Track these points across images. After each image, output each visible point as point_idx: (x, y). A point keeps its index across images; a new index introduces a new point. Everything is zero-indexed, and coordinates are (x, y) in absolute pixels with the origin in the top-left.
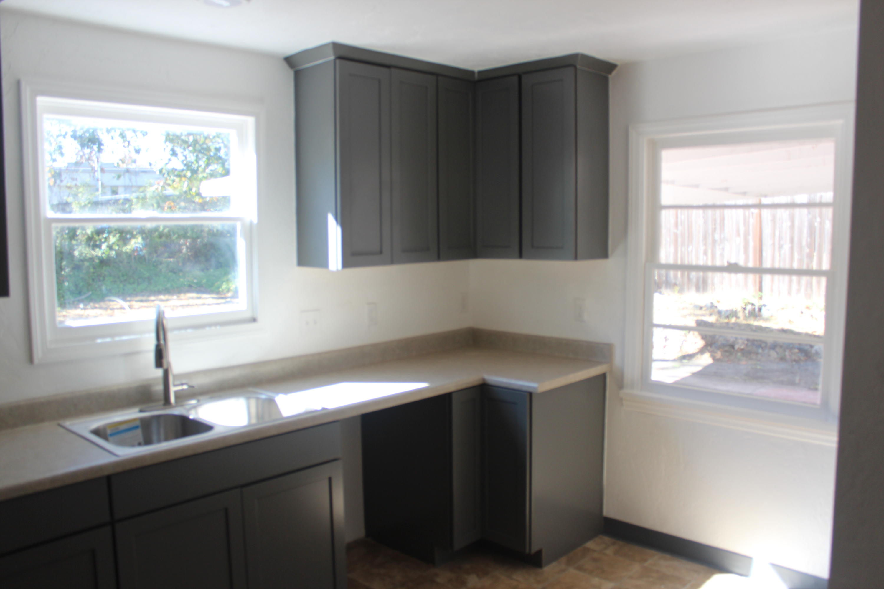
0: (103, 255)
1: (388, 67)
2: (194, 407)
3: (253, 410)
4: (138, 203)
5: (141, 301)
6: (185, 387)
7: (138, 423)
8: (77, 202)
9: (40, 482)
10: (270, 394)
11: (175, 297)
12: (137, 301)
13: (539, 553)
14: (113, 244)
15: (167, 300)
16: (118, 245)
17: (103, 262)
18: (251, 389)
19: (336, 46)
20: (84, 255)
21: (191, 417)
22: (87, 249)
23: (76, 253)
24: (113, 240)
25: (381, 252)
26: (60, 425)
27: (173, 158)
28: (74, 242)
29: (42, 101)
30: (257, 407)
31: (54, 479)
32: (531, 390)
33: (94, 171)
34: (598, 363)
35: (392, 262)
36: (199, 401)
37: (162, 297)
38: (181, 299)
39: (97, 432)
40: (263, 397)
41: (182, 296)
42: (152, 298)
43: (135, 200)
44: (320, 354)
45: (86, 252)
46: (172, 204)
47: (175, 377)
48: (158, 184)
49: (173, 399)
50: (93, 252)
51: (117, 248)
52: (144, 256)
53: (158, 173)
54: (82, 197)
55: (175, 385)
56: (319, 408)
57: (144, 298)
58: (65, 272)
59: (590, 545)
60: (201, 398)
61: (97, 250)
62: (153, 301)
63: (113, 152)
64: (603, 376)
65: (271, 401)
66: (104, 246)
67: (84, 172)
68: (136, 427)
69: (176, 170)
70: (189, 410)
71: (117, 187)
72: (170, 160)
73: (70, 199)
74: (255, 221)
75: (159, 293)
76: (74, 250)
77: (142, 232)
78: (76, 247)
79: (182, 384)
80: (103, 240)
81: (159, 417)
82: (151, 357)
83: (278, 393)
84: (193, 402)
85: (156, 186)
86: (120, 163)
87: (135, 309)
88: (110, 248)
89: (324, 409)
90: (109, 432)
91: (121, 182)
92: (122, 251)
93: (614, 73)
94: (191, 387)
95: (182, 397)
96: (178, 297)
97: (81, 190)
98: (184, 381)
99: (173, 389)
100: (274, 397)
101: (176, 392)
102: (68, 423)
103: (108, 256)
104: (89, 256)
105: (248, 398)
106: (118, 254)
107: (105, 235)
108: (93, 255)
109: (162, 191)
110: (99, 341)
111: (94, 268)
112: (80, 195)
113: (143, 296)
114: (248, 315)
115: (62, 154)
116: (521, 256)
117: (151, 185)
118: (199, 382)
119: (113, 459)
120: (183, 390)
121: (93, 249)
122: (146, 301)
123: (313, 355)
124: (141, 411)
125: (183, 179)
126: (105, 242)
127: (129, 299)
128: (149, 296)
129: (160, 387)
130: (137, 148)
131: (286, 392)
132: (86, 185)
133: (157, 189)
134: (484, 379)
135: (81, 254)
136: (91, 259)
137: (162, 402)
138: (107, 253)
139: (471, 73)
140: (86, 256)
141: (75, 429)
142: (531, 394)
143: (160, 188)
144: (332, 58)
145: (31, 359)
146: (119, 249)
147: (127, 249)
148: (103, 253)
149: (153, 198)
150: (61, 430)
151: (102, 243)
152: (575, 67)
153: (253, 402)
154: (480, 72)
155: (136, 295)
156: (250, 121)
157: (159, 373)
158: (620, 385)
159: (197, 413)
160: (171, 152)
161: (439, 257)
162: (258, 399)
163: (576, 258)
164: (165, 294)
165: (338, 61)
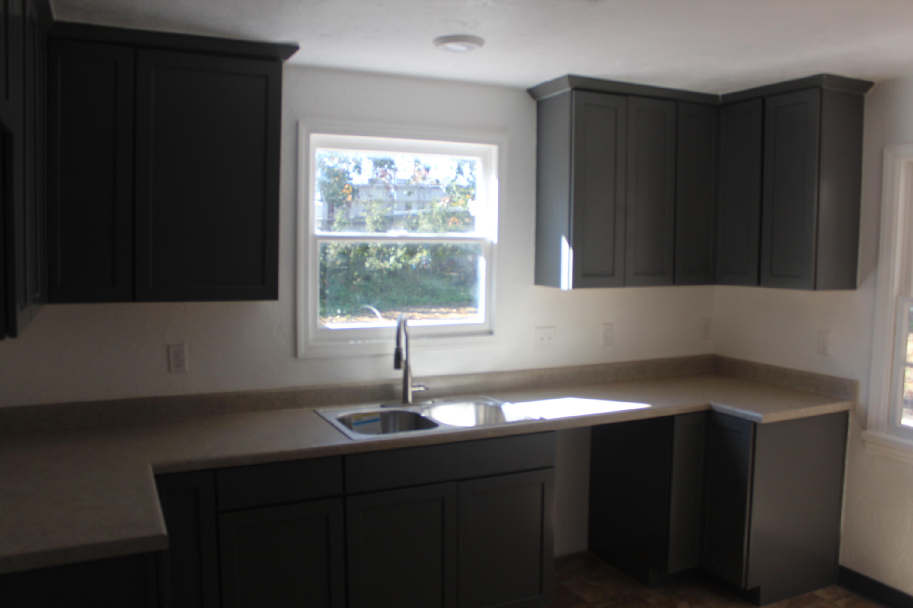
0: (391, 268)
1: (626, 95)
2: (429, 408)
3: (482, 416)
4: (424, 219)
5: (423, 313)
6: (422, 389)
7: (378, 416)
8: (370, 216)
9: (289, 453)
10: (498, 402)
11: (455, 310)
12: (419, 312)
13: (756, 591)
14: (401, 257)
15: (447, 313)
16: (405, 259)
17: (392, 273)
18: (482, 396)
19: (571, 78)
20: (373, 267)
21: (423, 415)
22: (377, 261)
23: (367, 265)
24: (400, 253)
25: (613, 275)
26: (315, 412)
27: (460, 176)
28: (366, 254)
29: (314, 137)
30: (485, 413)
31: (299, 452)
32: (755, 420)
33: (388, 188)
34: (841, 400)
35: (624, 284)
36: (433, 402)
37: (442, 310)
38: (460, 313)
39: (342, 420)
40: (491, 403)
41: (462, 310)
42: (433, 310)
43: (422, 216)
44: (553, 369)
45: (376, 264)
46: (456, 220)
47: (414, 379)
48: (444, 201)
49: (410, 399)
50: (382, 264)
51: (403, 261)
52: (428, 269)
53: (444, 190)
54: (375, 212)
55: (413, 387)
56: (537, 417)
57: (426, 310)
58: (357, 282)
59: (819, 593)
60: (436, 400)
61: (386, 262)
62: (434, 313)
63: (405, 171)
64: (845, 415)
65: (498, 409)
66: (392, 259)
67: (378, 188)
68: (376, 420)
69: (461, 187)
70: (423, 410)
71: (411, 202)
72: (456, 177)
73: (364, 214)
74: (495, 241)
75: (441, 305)
76: (365, 261)
77: (427, 247)
78: (367, 259)
79: (419, 386)
80: (391, 253)
81: (395, 413)
82: (391, 360)
83: (505, 401)
84: (430, 402)
85: (441, 203)
86: (411, 180)
87: (416, 319)
88: (398, 260)
89: (542, 419)
90: (353, 421)
91: (413, 198)
92: (408, 264)
93: (870, 91)
94: (427, 389)
95: (419, 398)
96: (458, 310)
97: (374, 205)
98: (422, 384)
99: (411, 390)
100: (501, 405)
101: (414, 392)
102: (321, 411)
103: (396, 268)
104: (378, 267)
105: (477, 404)
106: (406, 267)
107: (393, 249)
108: (381, 267)
109: (447, 207)
110: (352, 342)
111: (382, 278)
112: (373, 211)
113: (425, 307)
114: (486, 328)
115: (359, 172)
116: (759, 283)
117: (438, 202)
118: (435, 385)
119: (348, 442)
120: (419, 391)
121: (382, 262)
122: (428, 313)
123: (545, 369)
124: (382, 406)
125: (468, 196)
126: (393, 255)
127: (412, 309)
128: (431, 308)
129: (400, 387)
130: (427, 166)
131: (513, 401)
132: (379, 202)
133: (443, 205)
134: (710, 406)
135: (371, 265)
136: (380, 271)
137: (401, 401)
138: (394, 266)
139: (715, 97)
140: (375, 268)
141: (326, 415)
142: (755, 425)
143: (445, 205)
144: (568, 89)
145: (295, 353)
146: (405, 262)
147: (413, 262)
148: (391, 265)
149: (439, 214)
150: (315, 415)
151: (390, 256)
152: (821, 89)
153: (482, 408)
154: (724, 96)
155: (419, 307)
156: (494, 149)
157: (399, 374)
158: (864, 425)
159: (430, 413)
160: (457, 171)
161: (675, 281)
162: (486, 405)
163: (815, 288)
164: (445, 307)
165: (574, 92)
